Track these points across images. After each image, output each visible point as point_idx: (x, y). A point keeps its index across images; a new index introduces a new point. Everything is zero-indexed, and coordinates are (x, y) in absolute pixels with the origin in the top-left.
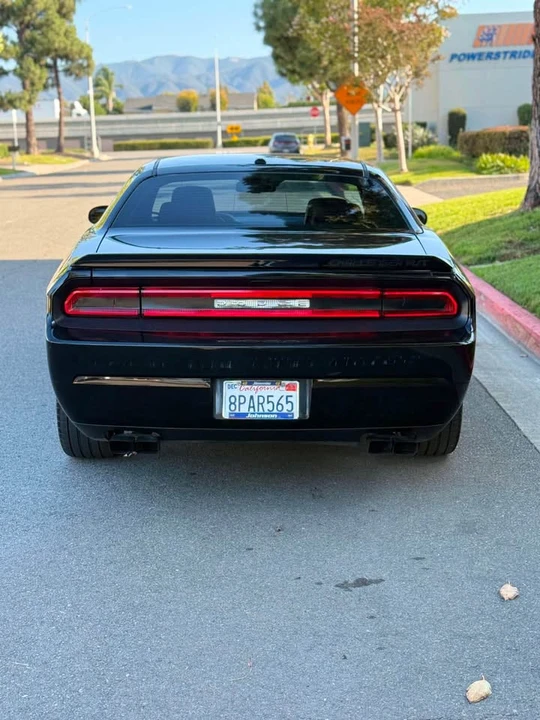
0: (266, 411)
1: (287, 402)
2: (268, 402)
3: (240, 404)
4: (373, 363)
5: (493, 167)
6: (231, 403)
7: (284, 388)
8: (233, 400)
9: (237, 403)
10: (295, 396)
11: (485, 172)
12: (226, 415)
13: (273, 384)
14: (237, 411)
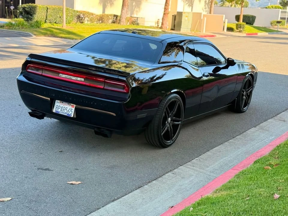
0: (65, 113)
1: (71, 111)
2: (66, 110)
4: (92, 103)
6: (56, 108)
7: (71, 106)
8: (57, 106)
9: (58, 108)
10: (73, 109)
12: (54, 111)
13: (68, 104)
14: (57, 110)
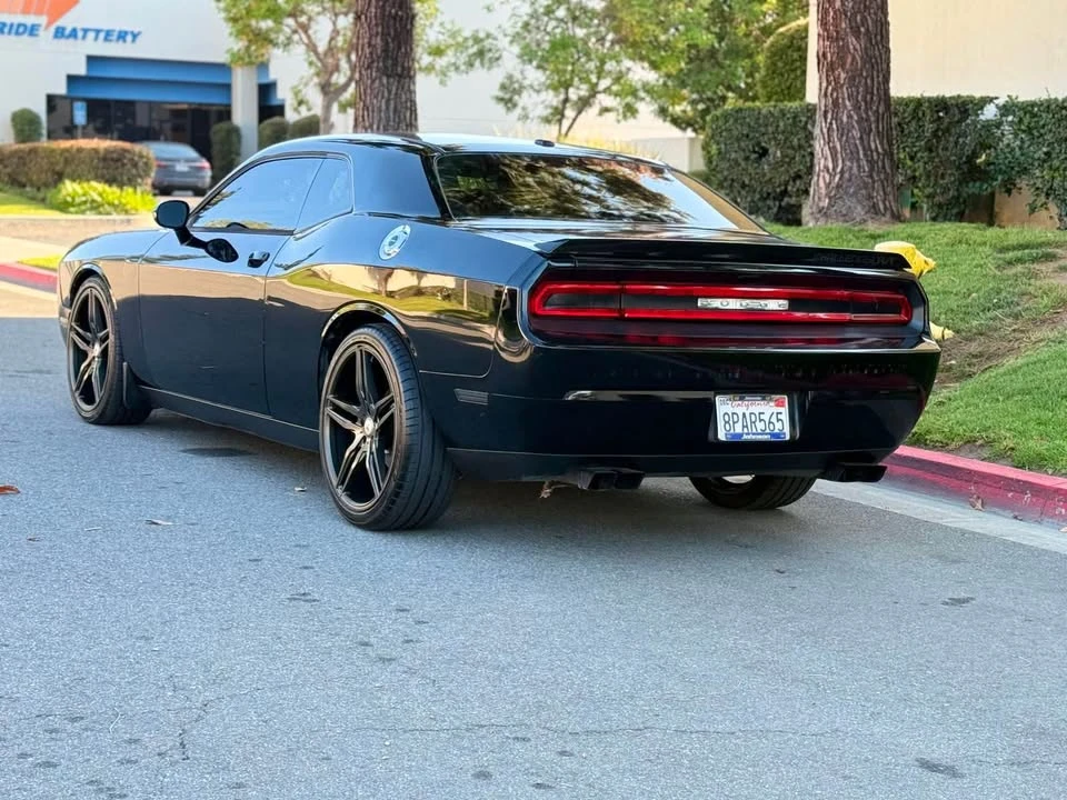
0: (760, 431)
1: (778, 420)
2: (761, 420)
3: (734, 423)
5: (85, 202)
6: (726, 422)
7: (774, 404)
8: (726, 417)
9: (731, 422)
10: (785, 412)
11: (72, 209)
12: (722, 436)
13: (764, 399)
14: (732, 431)
